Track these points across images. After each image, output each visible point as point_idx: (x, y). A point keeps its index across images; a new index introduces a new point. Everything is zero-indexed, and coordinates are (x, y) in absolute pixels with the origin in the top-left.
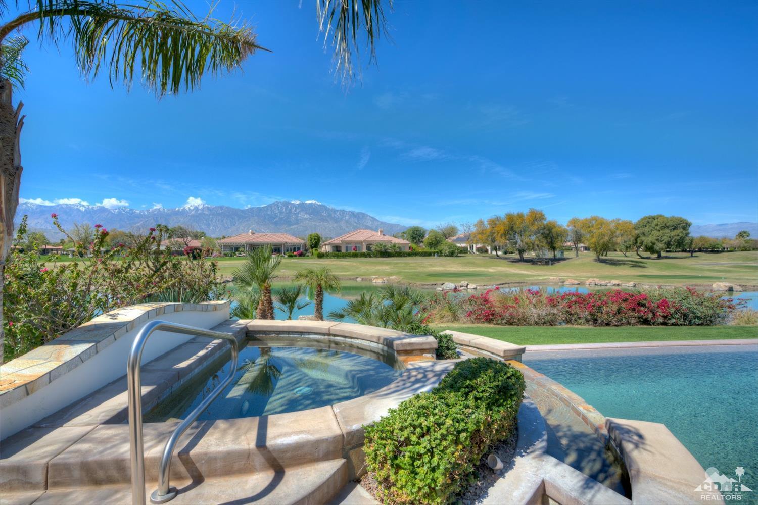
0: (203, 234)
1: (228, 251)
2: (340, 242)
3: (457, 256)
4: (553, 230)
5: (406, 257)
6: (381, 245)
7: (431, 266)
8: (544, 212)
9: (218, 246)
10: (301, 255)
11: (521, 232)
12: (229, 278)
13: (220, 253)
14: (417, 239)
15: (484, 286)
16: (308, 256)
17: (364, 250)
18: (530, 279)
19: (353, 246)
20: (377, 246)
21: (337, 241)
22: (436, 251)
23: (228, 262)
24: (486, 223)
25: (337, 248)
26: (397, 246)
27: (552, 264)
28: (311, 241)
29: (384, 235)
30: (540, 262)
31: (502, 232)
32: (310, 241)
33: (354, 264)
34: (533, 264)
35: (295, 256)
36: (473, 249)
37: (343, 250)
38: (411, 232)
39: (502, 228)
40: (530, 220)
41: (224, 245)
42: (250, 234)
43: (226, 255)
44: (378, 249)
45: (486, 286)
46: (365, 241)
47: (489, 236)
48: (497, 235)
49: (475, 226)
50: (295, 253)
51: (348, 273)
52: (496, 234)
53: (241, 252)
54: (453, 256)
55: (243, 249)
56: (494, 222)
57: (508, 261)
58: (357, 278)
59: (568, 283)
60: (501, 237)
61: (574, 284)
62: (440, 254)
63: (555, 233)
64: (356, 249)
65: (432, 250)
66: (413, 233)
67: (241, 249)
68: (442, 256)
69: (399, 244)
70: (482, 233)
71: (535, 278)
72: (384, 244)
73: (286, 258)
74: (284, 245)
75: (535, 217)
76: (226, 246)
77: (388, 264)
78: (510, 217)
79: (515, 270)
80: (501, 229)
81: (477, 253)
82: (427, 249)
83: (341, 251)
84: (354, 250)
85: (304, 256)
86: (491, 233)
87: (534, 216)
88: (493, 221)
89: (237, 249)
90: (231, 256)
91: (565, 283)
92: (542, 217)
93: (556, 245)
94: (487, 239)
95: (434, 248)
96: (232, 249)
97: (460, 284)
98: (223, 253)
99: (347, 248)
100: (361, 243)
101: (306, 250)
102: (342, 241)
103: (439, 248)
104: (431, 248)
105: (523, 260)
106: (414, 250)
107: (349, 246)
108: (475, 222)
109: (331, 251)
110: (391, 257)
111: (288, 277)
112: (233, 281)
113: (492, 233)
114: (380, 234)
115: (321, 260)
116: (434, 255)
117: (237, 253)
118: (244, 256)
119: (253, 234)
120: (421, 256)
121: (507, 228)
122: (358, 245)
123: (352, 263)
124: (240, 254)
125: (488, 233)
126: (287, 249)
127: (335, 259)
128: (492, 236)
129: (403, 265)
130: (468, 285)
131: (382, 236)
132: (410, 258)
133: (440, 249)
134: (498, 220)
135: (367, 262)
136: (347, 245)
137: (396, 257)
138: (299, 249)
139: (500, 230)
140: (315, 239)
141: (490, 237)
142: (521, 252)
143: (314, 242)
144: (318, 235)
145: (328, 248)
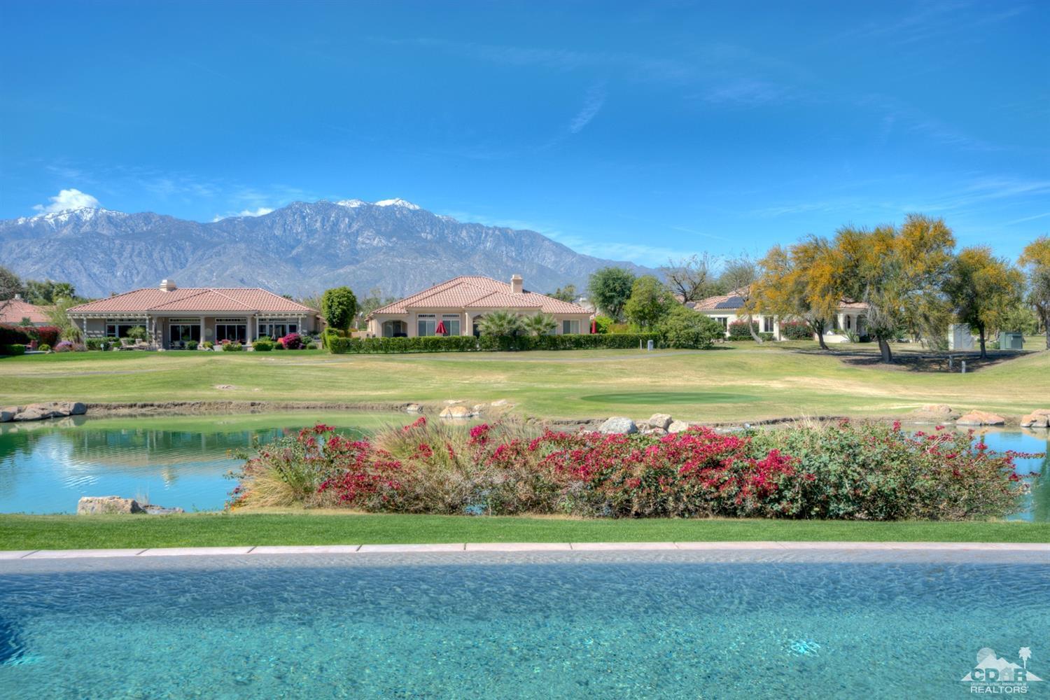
0: (68, 291)
1: (100, 336)
2: (404, 311)
3: (709, 348)
4: (976, 276)
5: (570, 349)
6: (502, 318)
7: (622, 373)
8: (948, 225)
9: (73, 323)
10: (295, 345)
11: (879, 282)
12: (64, 405)
13: (78, 340)
14: (616, 301)
15: (717, 425)
16: (314, 348)
17: (467, 332)
18: (866, 408)
19: (437, 322)
20: (492, 320)
21: (396, 310)
22: (653, 333)
23: (86, 364)
24: (789, 255)
25: (396, 328)
26: (545, 321)
27: (968, 370)
28: (330, 307)
29: (524, 291)
30: (939, 363)
31: (823, 281)
32: (326, 307)
33: (421, 368)
34: (915, 369)
35: (280, 347)
36: (772, 329)
37: (412, 333)
38: (600, 283)
39: (828, 269)
40: (906, 248)
41: (88, 320)
42: (165, 290)
43: (92, 346)
44: (494, 329)
45: (722, 425)
46: (468, 308)
47: (793, 292)
48: (813, 288)
49: (764, 263)
50: (281, 341)
51: (391, 392)
52: (809, 288)
53: (135, 336)
54: (697, 348)
55: (141, 330)
56: (809, 254)
57: (844, 362)
58: (408, 405)
59: (968, 423)
60: (823, 296)
61: (986, 425)
62: (660, 342)
63: (982, 282)
64: (444, 328)
65: (646, 332)
66: (606, 284)
67: (137, 330)
68: (669, 346)
69: (550, 315)
70: (778, 287)
71: (882, 406)
72: (510, 316)
73: (250, 354)
74: (253, 320)
75: (921, 239)
76: (93, 322)
77: (507, 368)
78: (852, 241)
79: (847, 385)
80: (823, 272)
81: (783, 339)
82: (632, 330)
83: (405, 335)
84: (439, 331)
85: (303, 348)
86: (797, 283)
87: (917, 234)
88: (805, 251)
89: (124, 331)
90: (107, 347)
91: (958, 422)
92: (944, 237)
93: (982, 317)
94: (788, 302)
95: (651, 325)
96: (111, 329)
97: (648, 421)
98: (85, 339)
99: (422, 328)
100: (459, 313)
101: (314, 333)
102: (406, 307)
103: (660, 326)
104: (642, 326)
105: (889, 359)
106: (605, 332)
107: (428, 320)
108: (763, 255)
109: (379, 336)
110: (529, 349)
111: (230, 403)
112: (71, 414)
113: (801, 286)
114: (516, 291)
115: (341, 357)
116: (645, 346)
117: (122, 340)
118: (141, 348)
119: (172, 289)
120: (610, 347)
121: (840, 271)
122: (451, 319)
123: (414, 365)
124: (134, 342)
125: (790, 285)
126: (262, 328)
127: (377, 356)
128: (801, 292)
129: (549, 370)
130: (669, 422)
131: (521, 294)
132: (581, 352)
133: (663, 328)
134: (817, 247)
135: (456, 363)
136: (422, 319)
137: (544, 349)
138: (293, 328)
139: (821, 275)
140: (340, 303)
141: (796, 296)
142: (882, 335)
143: (338, 312)
144: (350, 292)
145: (374, 329)
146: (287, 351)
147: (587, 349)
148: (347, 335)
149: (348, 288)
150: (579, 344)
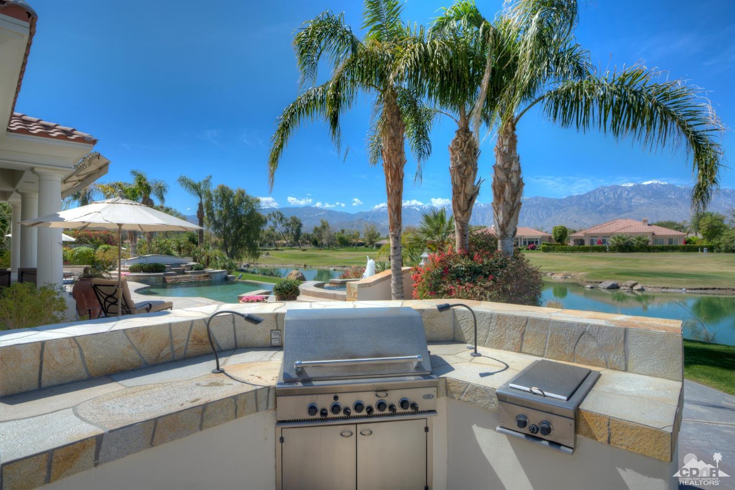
2: (583, 235)
10: (532, 249)
16: (540, 250)
19: (599, 239)
21: (580, 235)
22: (710, 244)
25: (581, 242)
28: (555, 234)
29: (649, 225)
35: (528, 249)
37: (587, 244)
50: (529, 247)
64: (601, 242)
68: (721, 252)
74: (521, 239)
83: (584, 245)
84: (599, 243)
85: (537, 249)
99: (592, 242)
100: (608, 236)
102: (584, 233)
106: (691, 244)
107: (594, 238)
110: (633, 252)
114: (644, 225)
116: (702, 251)
120: (682, 251)
126: (525, 242)
130: (634, 285)
131: (647, 226)
133: (715, 242)
136: (592, 238)
140: (559, 232)
143: (558, 235)
144: (565, 228)
145: (571, 244)
146: (530, 251)
147: (668, 252)
148: (563, 244)
149: (563, 225)
150: (663, 249)
